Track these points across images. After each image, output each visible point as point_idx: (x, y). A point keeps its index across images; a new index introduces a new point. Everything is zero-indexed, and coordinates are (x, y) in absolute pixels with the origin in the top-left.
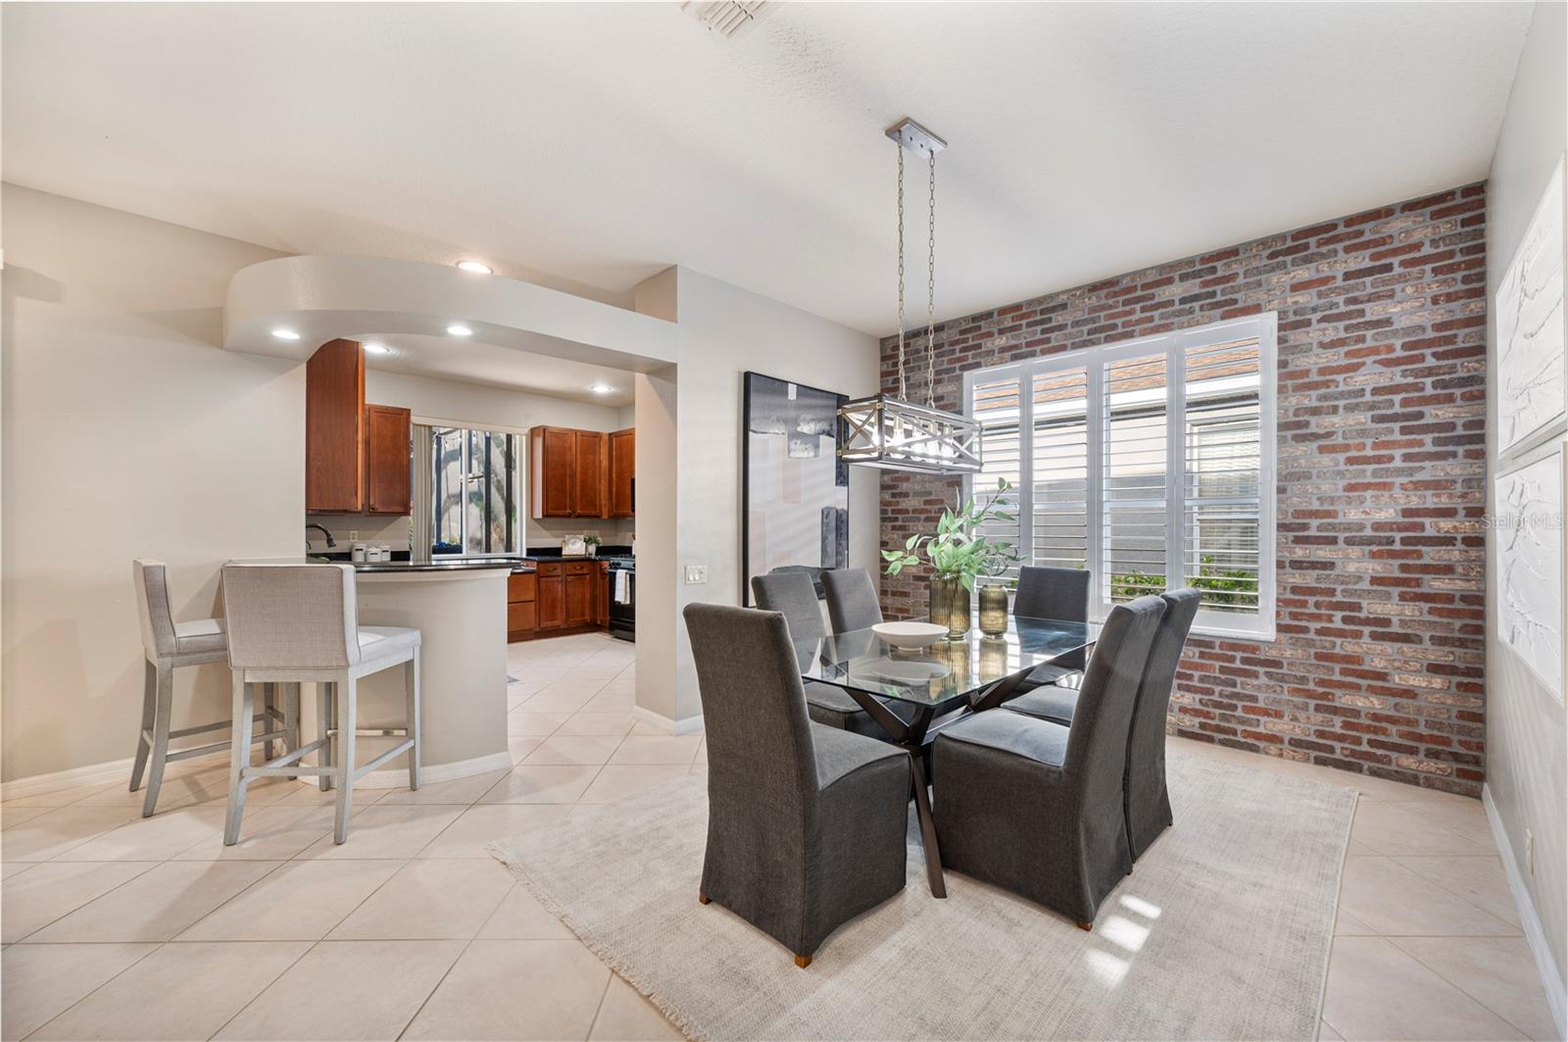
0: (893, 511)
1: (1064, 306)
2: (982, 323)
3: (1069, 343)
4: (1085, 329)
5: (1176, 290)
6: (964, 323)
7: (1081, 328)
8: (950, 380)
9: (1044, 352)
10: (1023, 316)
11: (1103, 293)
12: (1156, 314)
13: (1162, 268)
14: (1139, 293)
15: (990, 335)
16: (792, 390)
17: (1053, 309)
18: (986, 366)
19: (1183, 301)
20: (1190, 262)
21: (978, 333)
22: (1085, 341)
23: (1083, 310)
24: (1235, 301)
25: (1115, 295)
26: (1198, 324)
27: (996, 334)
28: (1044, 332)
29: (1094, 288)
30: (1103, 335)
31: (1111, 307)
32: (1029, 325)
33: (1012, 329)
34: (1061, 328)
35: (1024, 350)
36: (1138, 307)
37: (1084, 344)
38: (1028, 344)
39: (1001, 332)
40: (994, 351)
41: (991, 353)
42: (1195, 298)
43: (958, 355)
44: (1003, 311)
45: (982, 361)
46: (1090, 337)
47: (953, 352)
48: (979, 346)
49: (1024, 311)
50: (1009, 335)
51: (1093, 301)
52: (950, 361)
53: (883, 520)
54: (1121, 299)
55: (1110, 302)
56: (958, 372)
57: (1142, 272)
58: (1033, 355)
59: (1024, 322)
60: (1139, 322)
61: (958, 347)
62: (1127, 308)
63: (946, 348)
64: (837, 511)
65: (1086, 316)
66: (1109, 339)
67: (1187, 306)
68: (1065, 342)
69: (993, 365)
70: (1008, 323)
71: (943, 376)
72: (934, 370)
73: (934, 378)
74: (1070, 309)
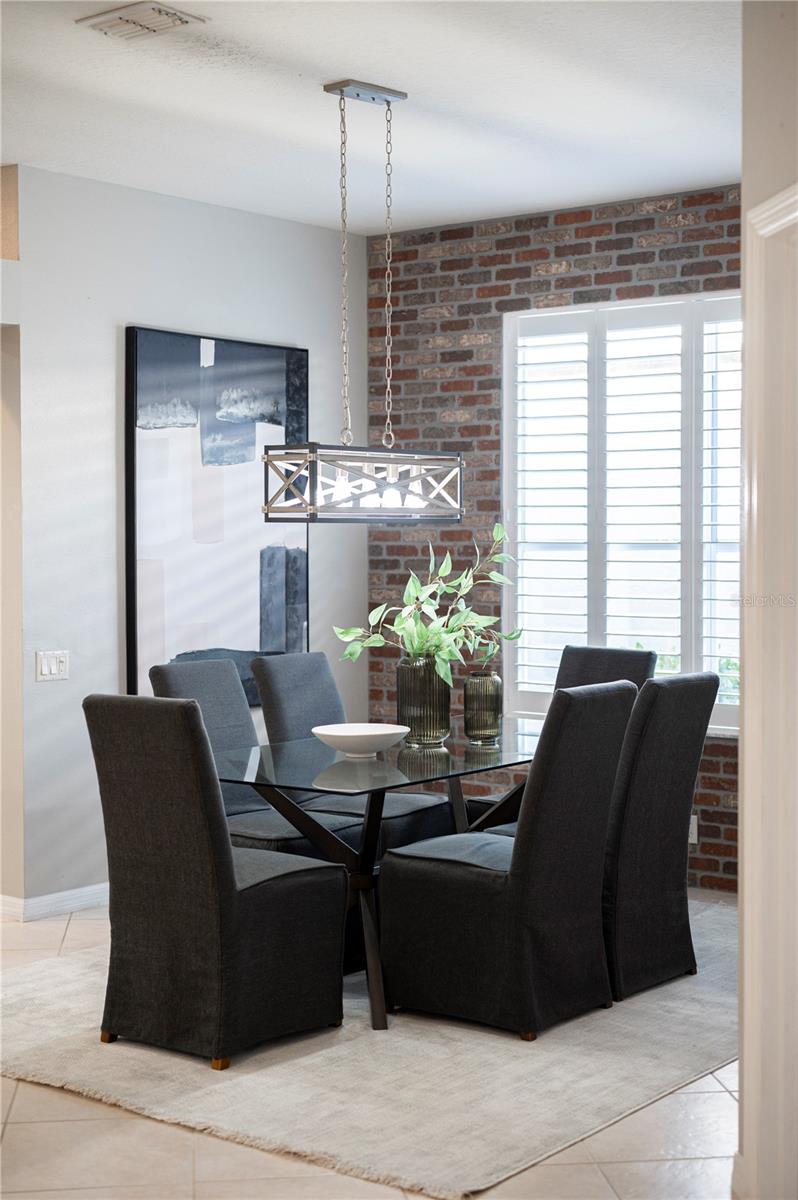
0: (391, 550)
1: (649, 223)
2: (531, 233)
3: (656, 283)
4: (679, 264)
6: (503, 229)
7: (672, 262)
8: (483, 325)
9: (623, 294)
10: (592, 231)
11: (703, 209)
15: (542, 254)
16: (207, 353)
17: (635, 226)
18: (538, 307)
21: (525, 249)
22: (679, 283)
23: (676, 233)
25: (716, 217)
27: (552, 255)
28: (622, 260)
29: (689, 201)
30: (702, 278)
31: (712, 235)
32: (601, 246)
33: (576, 250)
34: (645, 257)
35: (594, 287)
37: (679, 288)
38: (601, 279)
39: (561, 252)
40: (548, 283)
41: (543, 285)
43: (494, 282)
44: (565, 217)
45: (531, 297)
46: (686, 279)
47: (486, 276)
48: (526, 272)
49: (593, 222)
50: (572, 258)
51: (686, 221)
52: (482, 292)
53: (374, 564)
54: (726, 224)
55: (712, 226)
56: (494, 312)
58: (604, 296)
59: (593, 240)
61: (494, 270)
62: (733, 239)
63: (476, 268)
64: (287, 552)
65: (680, 245)
66: (710, 285)
68: (650, 283)
69: (547, 306)
70: (570, 240)
71: (471, 316)
72: (456, 304)
73: (456, 318)
74: (657, 229)
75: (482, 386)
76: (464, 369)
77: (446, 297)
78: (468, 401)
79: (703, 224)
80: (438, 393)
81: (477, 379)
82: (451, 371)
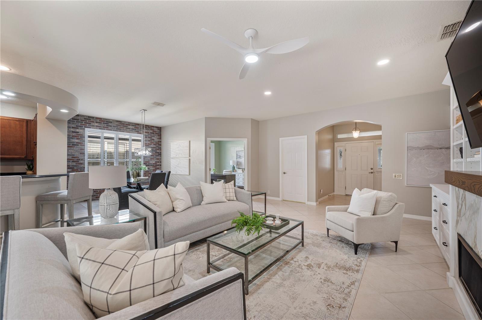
1: (111, 122)
3: (112, 129)
4: (115, 128)
5: (131, 127)
8: (81, 129)
9: (107, 130)
10: (102, 121)
11: (119, 123)
12: (128, 129)
13: (129, 123)
14: (125, 125)
15: (93, 122)
17: (109, 122)
19: (132, 129)
20: (133, 123)
21: (90, 120)
23: (115, 124)
24: (139, 132)
25: (121, 124)
26: (134, 133)
27: (95, 122)
28: (107, 126)
29: (117, 121)
30: (119, 130)
32: (103, 123)
33: (99, 123)
34: (111, 126)
35: (102, 128)
36: (125, 127)
37: (116, 131)
38: (104, 127)
39: (97, 122)
40: (94, 126)
42: (133, 129)
43: (84, 123)
44: (97, 118)
45: (91, 127)
47: (82, 122)
48: (90, 123)
49: (102, 120)
50: (99, 124)
51: (117, 123)
52: (81, 124)
54: (122, 125)
55: (120, 125)
56: (83, 127)
57: (126, 122)
58: (104, 129)
59: (102, 122)
60: (125, 130)
62: (123, 127)
65: (116, 126)
66: (120, 131)
67: (132, 130)
69: (94, 129)
71: (79, 127)
72: (75, 125)
73: (75, 127)
74: (112, 123)
75: (81, 137)
76: (77, 134)
77: (73, 124)
78: (78, 139)
79: (119, 124)
80: (71, 137)
81: (80, 136)
82: (74, 134)
